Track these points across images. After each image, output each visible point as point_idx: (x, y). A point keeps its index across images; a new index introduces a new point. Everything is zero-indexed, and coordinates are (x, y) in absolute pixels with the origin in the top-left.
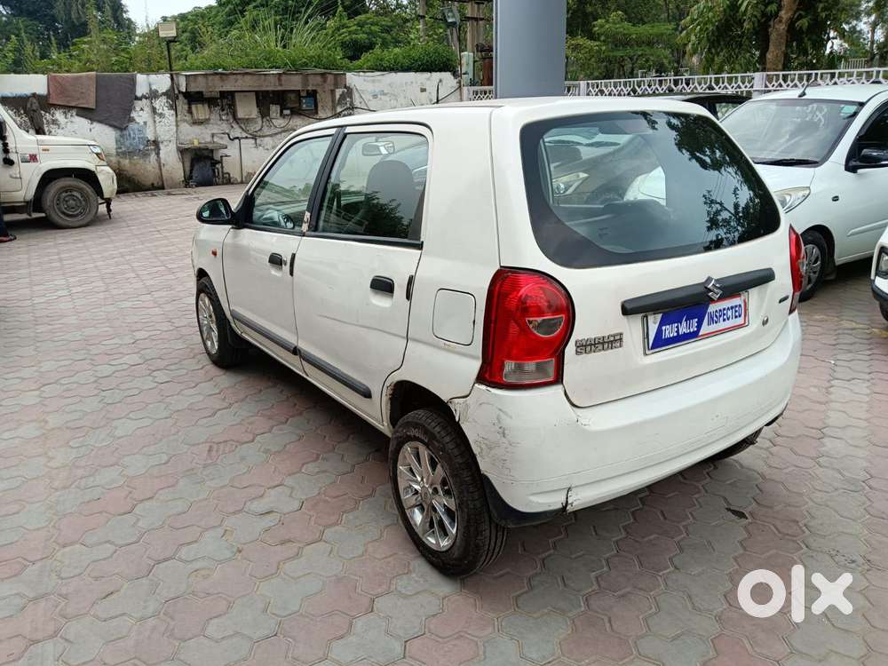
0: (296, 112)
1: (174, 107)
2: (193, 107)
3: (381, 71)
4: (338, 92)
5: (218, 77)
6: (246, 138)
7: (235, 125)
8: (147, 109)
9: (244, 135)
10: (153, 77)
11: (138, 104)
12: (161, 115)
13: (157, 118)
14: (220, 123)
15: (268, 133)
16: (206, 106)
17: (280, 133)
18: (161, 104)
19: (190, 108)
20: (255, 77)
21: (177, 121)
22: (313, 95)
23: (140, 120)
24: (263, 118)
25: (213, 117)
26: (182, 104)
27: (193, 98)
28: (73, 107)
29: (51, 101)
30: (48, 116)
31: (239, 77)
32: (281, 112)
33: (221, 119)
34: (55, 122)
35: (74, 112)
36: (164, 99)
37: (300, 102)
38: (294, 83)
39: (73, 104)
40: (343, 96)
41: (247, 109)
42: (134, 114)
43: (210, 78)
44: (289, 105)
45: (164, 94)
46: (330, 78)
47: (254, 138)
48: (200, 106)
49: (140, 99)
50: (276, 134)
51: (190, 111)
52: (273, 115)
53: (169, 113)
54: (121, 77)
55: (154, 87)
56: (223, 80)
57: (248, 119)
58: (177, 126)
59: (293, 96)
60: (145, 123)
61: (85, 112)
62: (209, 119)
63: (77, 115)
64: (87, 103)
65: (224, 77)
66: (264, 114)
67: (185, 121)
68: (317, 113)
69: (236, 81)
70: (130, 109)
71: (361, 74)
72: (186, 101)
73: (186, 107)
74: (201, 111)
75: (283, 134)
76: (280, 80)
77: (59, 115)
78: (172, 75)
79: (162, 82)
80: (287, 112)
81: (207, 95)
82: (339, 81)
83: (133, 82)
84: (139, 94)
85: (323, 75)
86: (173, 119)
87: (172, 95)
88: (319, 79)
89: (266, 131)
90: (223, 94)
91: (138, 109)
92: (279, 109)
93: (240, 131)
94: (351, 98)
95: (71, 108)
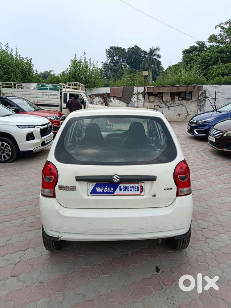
0: (184, 99)
1: (144, 97)
2: (150, 97)
3: (219, 84)
4: (200, 92)
5: (157, 88)
6: (166, 107)
7: (162, 103)
8: (136, 98)
9: (165, 106)
10: (139, 88)
11: (134, 96)
12: (140, 100)
13: (138, 100)
14: (157, 102)
15: (173, 106)
16: (154, 97)
17: (177, 106)
18: (140, 96)
19: (149, 97)
20: (170, 88)
21: (144, 101)
22: (191, 93)
23: (133, 101)
24: (172, 101)
25: (156, 100)
26: (146, 96)
27: (150, 94)
28: (116, 97)
29: (110, 95)
30: (109, 99)
31: (164, 88)
32: (179, 99)
33: (158, 101)
34: (110, 101)
35: (116, 98)
36: (141, 95)
37: (186, 95)
38: (183, 89)
39: (116, 96)
40: (202, 94)
41: (167, 98)
42: (132, 99)
43: (155, 88)
44: (181, 97)
45: (141, 93)
46: (196, 88)
47: (168, 107)
48: (152, 97)
49: (134, 94)
50: (176, 106)
51: (149, 98)
52: (175, 100)
53: (142, 99)
54: (130, 88)
55: (139, 91)
56: (159, 89)
57: (166, 101)
58: (144, 103)
59: (183, 94)
60: (135, 102)
61: (119, 98)
62: (154, 101)
63: (117, 99)
64: (120, 96)
65: (159, 88)
66: (173, 99)
67: (146, 101)
68: (191, 99)
69: (163, 89)
70: (131, 97)
71: (211, 85)
72: (148, 95)
73: (148, 97)
74: (152, 98)
75: (178, 106)
76: (178, 88)
77: (112, 99)
78: (145, 87)
79: (141, 89)
80: (181, 99)
81: (154, 93)
82: (200, 88)
83: (133, 89)
84: (134, 93)
85: (194, 86)
86: (143, 101)
87: (144, 93)
88: (192, 88)
89: (172, 105)
90: (160, 93)
91: (133, 97)
92: (178, 98)
93: (164, 105)
94: (205, 94)
95: (115, 97)
